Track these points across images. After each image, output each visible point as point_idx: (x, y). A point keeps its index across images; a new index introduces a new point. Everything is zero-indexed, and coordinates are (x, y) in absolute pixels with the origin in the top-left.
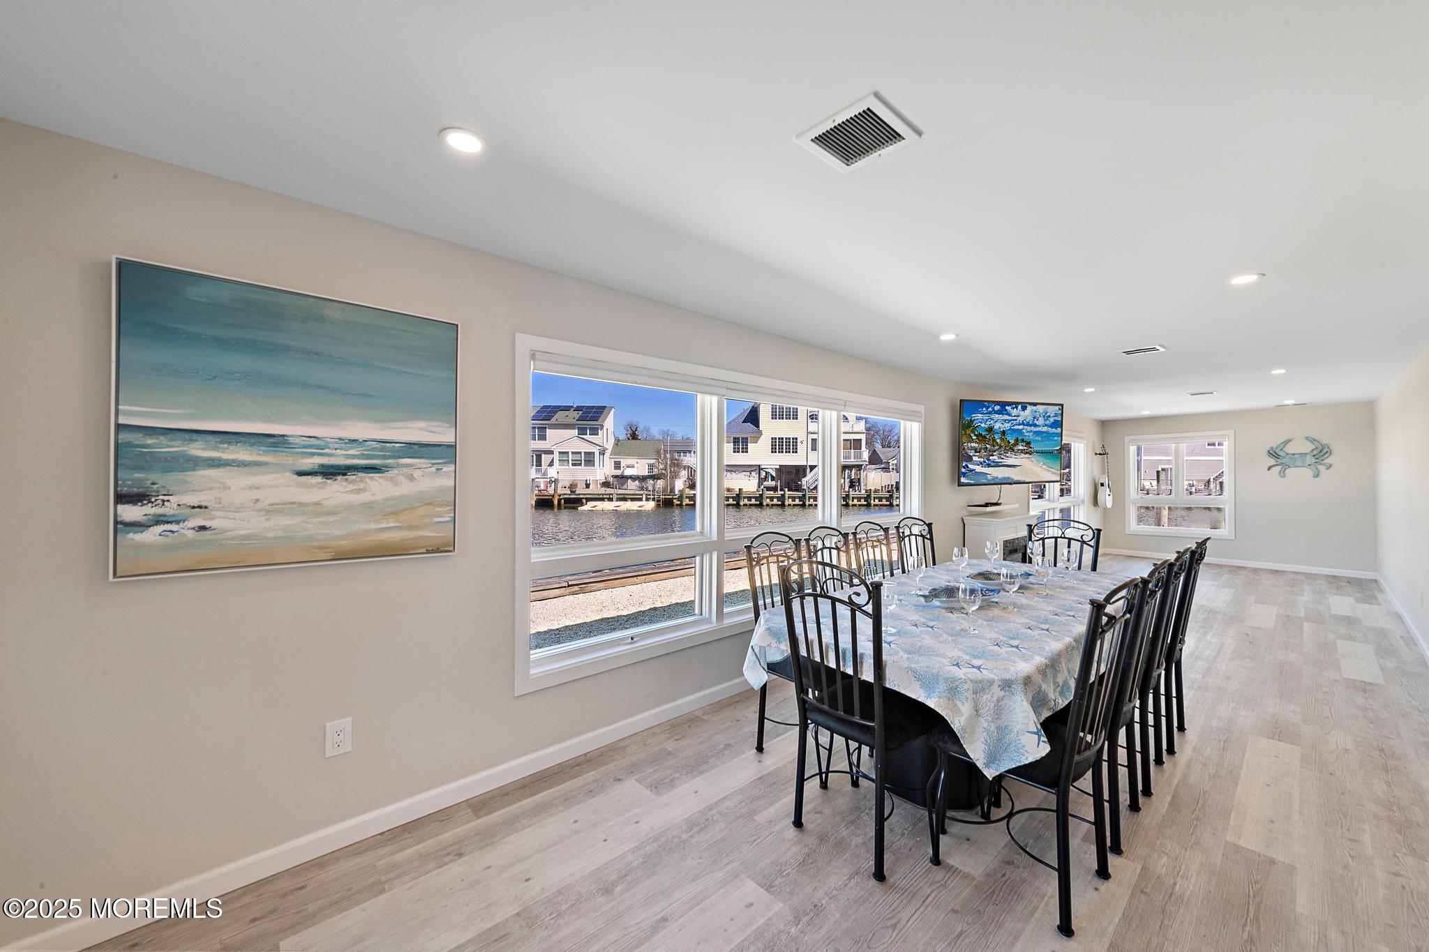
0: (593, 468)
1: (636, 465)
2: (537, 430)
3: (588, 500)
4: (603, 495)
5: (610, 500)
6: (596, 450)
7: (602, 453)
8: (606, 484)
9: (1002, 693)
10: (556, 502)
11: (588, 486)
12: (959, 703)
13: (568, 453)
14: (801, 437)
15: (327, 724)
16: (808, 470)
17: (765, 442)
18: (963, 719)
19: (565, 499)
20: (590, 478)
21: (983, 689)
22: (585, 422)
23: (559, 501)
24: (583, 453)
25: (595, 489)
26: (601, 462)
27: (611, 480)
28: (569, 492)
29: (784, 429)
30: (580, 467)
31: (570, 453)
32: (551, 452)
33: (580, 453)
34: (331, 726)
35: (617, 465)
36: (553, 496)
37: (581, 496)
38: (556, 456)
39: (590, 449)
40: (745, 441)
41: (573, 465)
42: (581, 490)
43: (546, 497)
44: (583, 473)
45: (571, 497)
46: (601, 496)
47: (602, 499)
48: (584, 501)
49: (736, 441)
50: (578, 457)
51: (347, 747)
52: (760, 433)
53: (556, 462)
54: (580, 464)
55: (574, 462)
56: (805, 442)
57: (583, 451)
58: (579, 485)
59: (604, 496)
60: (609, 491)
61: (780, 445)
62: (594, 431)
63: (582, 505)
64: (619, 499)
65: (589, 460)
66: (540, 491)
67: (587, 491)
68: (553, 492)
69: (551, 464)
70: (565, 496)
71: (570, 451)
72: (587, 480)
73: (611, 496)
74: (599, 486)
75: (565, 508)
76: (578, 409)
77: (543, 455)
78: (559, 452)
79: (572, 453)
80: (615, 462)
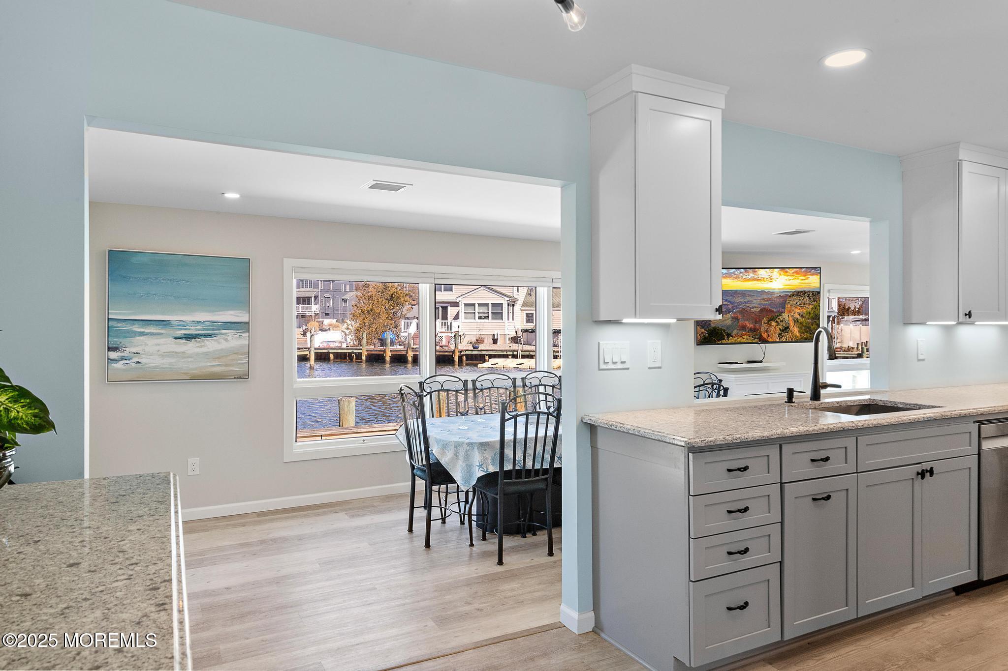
0: (501, 321)
3: (491, 356)
4: (507, 351)
5: (515, 357)
6: (504, 301)
7: (512, 304)
8: (515, 340)
9: (468, 448)
10: (456, 359)
11: (495, 341)
12: (447, 451)
13: (473, 305)
15: (189, 459)
18: (447, 459)
19: (467, 355)
20: (498, 332)
21: (459, 446)
23: (460, 358)
24: (490, 305)
25: (504, 345)
26: (511, 315)
27: (520, 333)
28: (472, 348)
30: (486, 320)
31: (477, 305)
32: (456, 304)
33: (487, 305)
34: (191, 460)
35: (529, 318)
36: (453, 352)
37: (484, 353)
38: (462, 308)
39: (498, 300)
41: (480, 318)
42: (486, 346)
43: (446, 353)
44: (490, 327)
45: (474, 353)
46: (505, 353)
47: (506, 356)
48: (487, 358)
50: (484, 309)
51: (197, 472)
53: (462, 315)
54: (487, 318)
55: (480, 315)
57: (490, 302)
58: (486, 341)
59: (509, 353)
60: (515, 347)
63: (484, 361)
64: (524, 357)
65: (497, 312)
66: (441, 346)
67: (494, 347)
68: (453, 348)
69: (457, 317)
70: (467, 353)
71: (476, 302)
72: (494, 335)
73: (515, 353)
74: (508, 342)
75: (467, 365)
77: (449, 308)
78: (466, 305)
79: (479, 305)
80: (528, 315)
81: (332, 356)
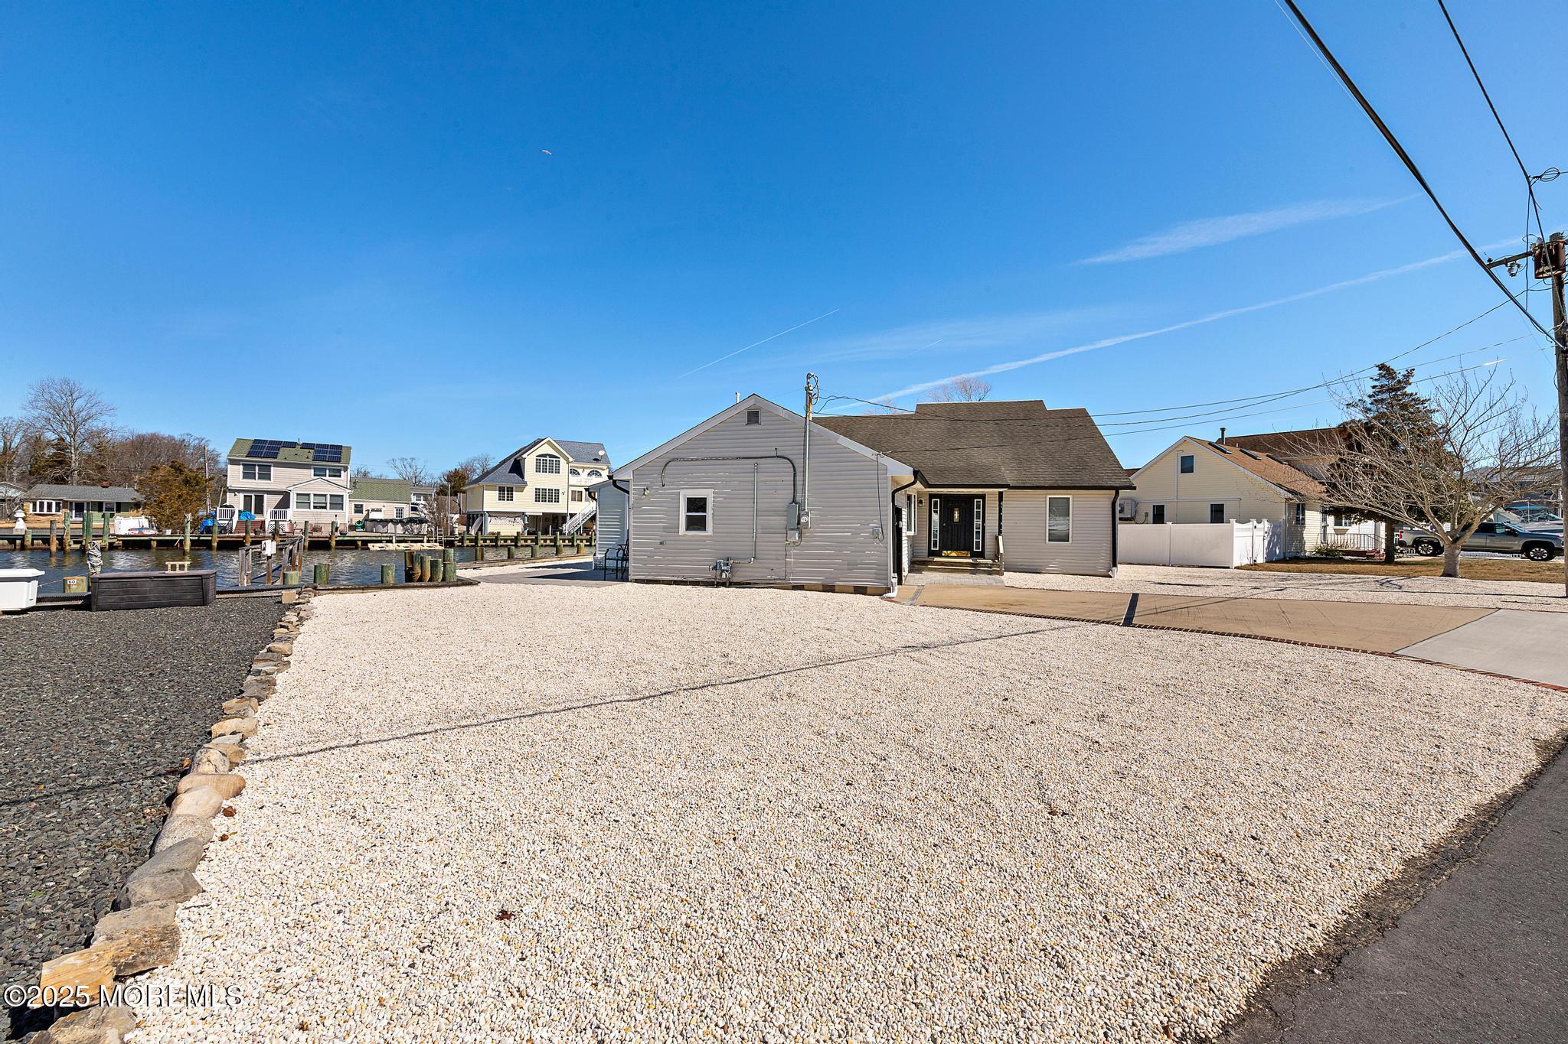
0: (341, 511)
1: (383, 509)
2: (257, 468)
6: (345, 493)
10: (333, 544)
13: (309, 495)
14: (563, 488)
16: (568, 518)
17: (529, 492)
19: (338, 541)
22: (324, 463)
24: (328, 497)
29: (547, 481)
30: (324, 510)
31: (311, 496)
33: (325, 495)
35: (358, 509)
38: (295, 498)
39: (334, 491)
40: (511, 490)
41: (315, 507)
43: (320, 539)
44: (328, 516)
48: (359, 543)
49: (501, 489)
50: (321, 500)
52: (525, 484)
53: (294, 504)
54: (325, 508)
55: (316, 505)
56: (566, 494)
57: (328, 494)
61: (541, 495)
62: (336, 473)
65: (337, 503)
71: (312, 493)
76: (306, 446)
77: (266, 496)
78: (298, 494)
79: (315, 495)
80: (356, 506)
81: (154, 544)
